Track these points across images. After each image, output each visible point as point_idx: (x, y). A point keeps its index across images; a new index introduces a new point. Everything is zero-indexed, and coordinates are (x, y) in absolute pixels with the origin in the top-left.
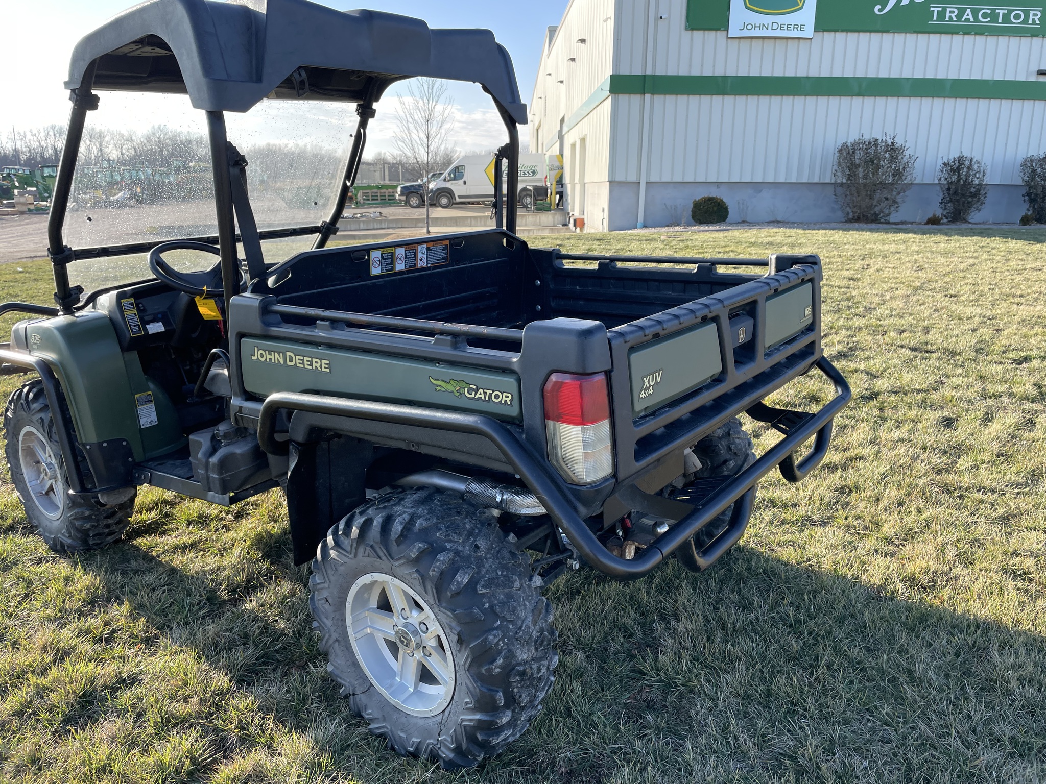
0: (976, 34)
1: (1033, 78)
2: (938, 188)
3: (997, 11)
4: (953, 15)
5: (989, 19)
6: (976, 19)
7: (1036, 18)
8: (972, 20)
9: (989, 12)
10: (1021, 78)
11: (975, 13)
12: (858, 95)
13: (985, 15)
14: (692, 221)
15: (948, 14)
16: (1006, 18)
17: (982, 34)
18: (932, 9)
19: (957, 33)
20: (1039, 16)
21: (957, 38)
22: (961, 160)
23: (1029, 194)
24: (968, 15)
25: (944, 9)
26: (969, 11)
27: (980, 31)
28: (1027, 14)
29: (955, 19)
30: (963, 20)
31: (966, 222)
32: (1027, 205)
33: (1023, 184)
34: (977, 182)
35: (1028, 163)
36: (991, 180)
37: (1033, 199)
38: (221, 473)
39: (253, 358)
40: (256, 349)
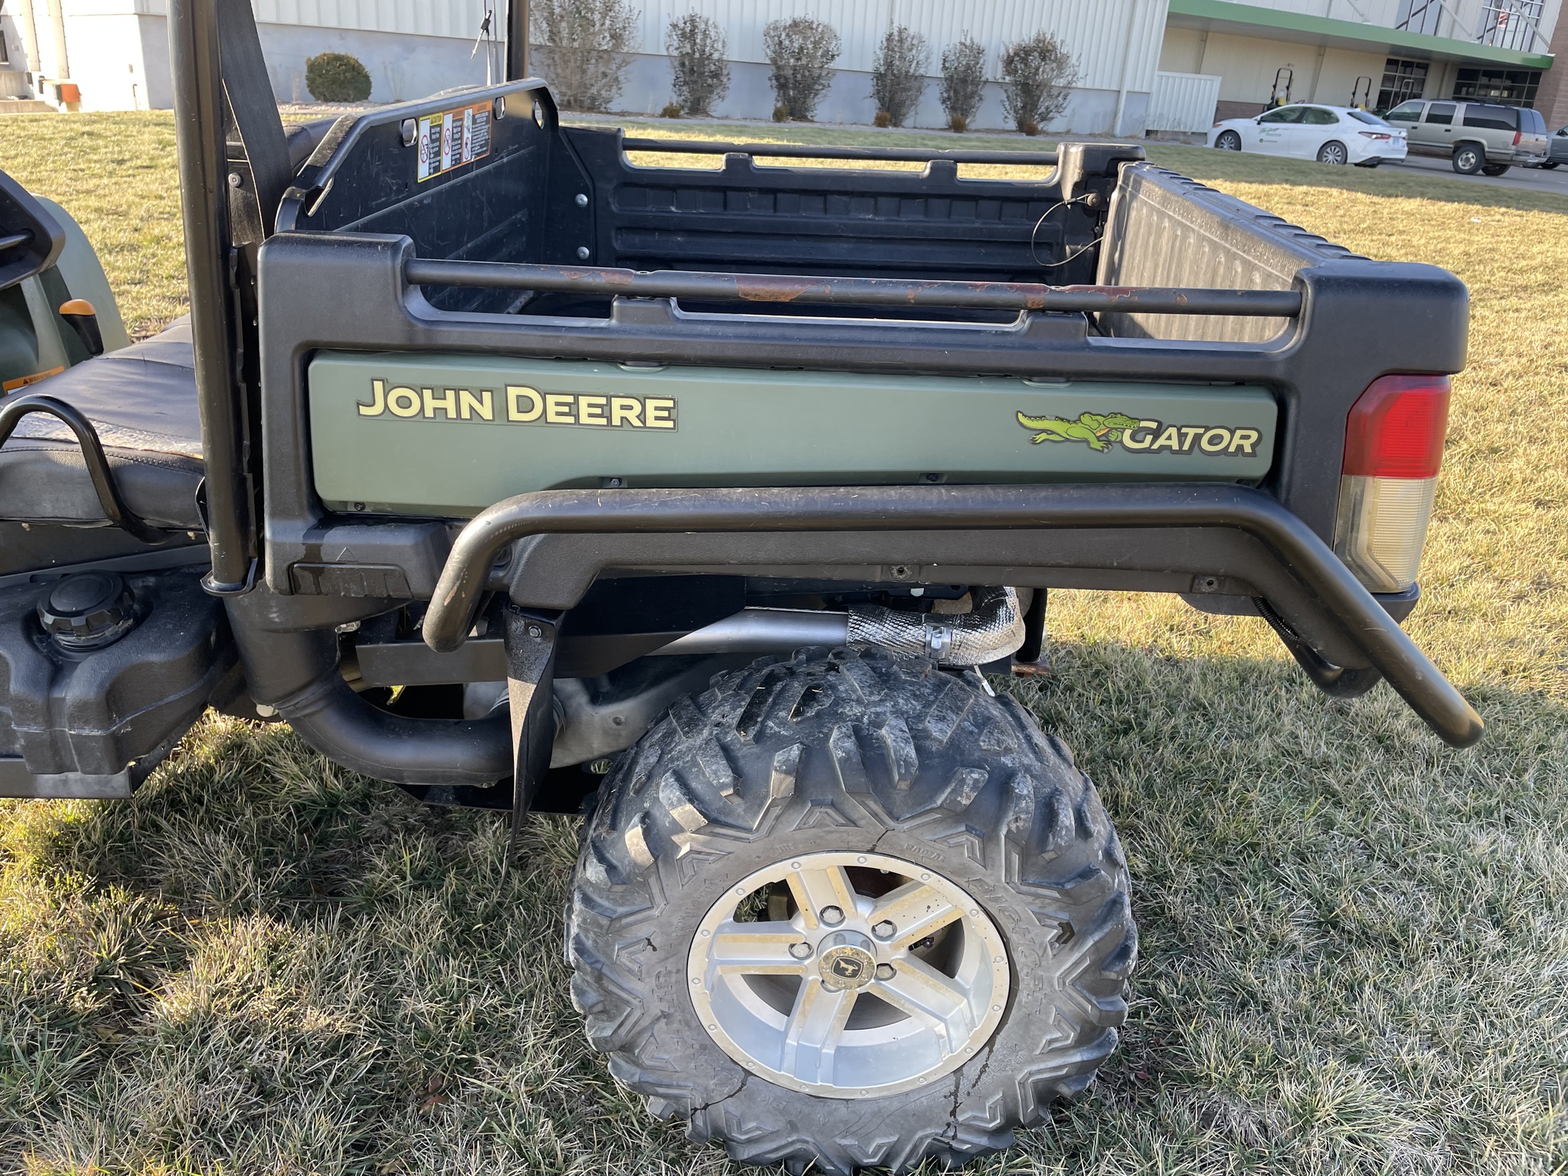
2: (667, 61)
14: (310, 96)
22: (693, 20)
23: (777, 78)
31: (708, 115)
32: (774, 93)
33: (768, 62)
34: (716, 56)
35: (772, 32)
36: (733, 54)
37: (782, 84)
38: (111, 721)
39: (364, 410)
40: (378, 385)
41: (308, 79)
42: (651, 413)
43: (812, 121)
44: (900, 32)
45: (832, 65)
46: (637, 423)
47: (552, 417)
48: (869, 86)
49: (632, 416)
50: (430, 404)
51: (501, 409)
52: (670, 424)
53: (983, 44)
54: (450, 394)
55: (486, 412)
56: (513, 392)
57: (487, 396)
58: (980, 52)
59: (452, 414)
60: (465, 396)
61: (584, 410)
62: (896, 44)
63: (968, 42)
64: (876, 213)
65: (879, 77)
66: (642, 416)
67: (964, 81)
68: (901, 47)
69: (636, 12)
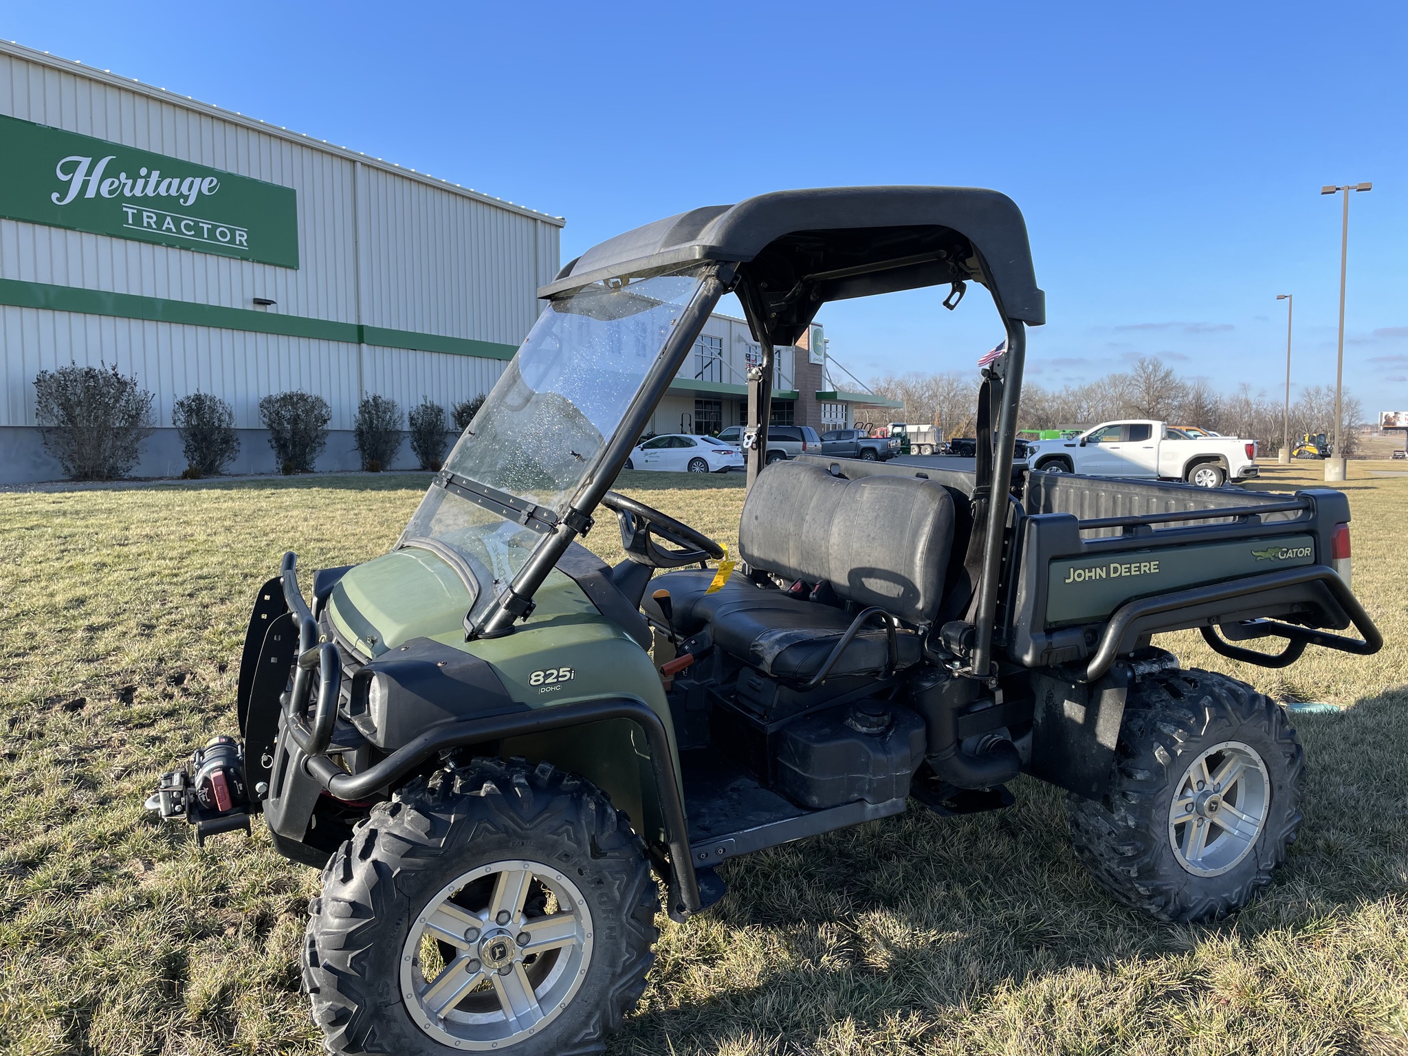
0: (181, 248)
1: (250, 307)
2: (176, 432)
3: (201, 224)
4: (152, 221)
5: (193, 233)
6: (179, 231)
7: (243, 239)
8: (174, 230)
9: (192, 224)
10: (238, 305)
11: (177, 222)
12: (46, 307)
13: (188, 227)
15: (145, 220)
16: (212, 232)
17: (187, 249)
18: (125, 209)
19: (159, 244)
20: (246, 237)
21: (160, 251)
22: (198, 398)
23: (278, 440)
24: (169, 224)
25: (141, 212)
26: (168, 219)
27: (185, 246)
28: (233, 232)
29: (154, 226)
30: (164, 228)
31: (221, 475)
32: (273, 453)
33: (266, 428)
34: (224, 425)
35: (267, 403)
36: (239, 423)
37: (281, 444)
39: (1067, 581)
40: (1072, 570)
42: (1152, 567)
43: (313, 472)
44: (375, 399)
45: (325, 427)
46: (1148, 572)
47: (1123, 574)
48: (353, 442)
49: (1147, 569)
50: (1088, 574)
51: (1108, 573)
52: (1159, 571)
53: (443, 405)
54: (1094, 570)
55: (1104, 576)
56: (1112, 566)
57: (1104, 568)
58: (440, 410)
59: (1094, 578)
60: (1098, 569)
61: (1133, 569)
62: (373, 410)
63: (428, 405)
65: (360, 433)
66: (1150, 569)
67: (431, 433)
68: (377, 411)
69: (150, 395)
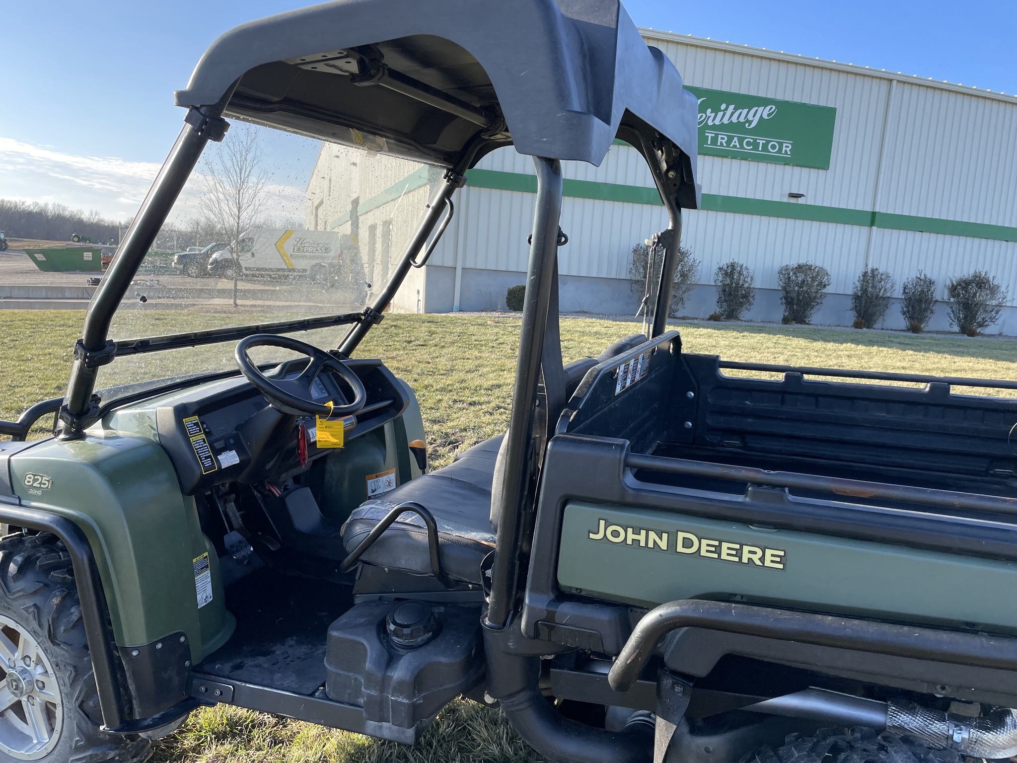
0: (741, 159)
1: (786, 200)
2: (714, 289)
3: (758, 141)
4: (724, 141)
5: (751, 147)
6: (742, 147)
7: (788, 149)
8: (738, 146)
9: (752, 141)
10: (776, 199)
11: (741, 141)
12: (647, 203)
13: (748, 144)
14: (508, 308)
15: (719, 140)
16: (765, 147)
17: (745, 159)
18: (707, 134)
19: (726, 157)
20: (790, 148)
21: (727, 161)
22: (733, 266)
23: (786, 298)
24: (735, 142)
25: (717, 135)
26: (736, 139)
27: (745, 157)
28: (781, 145)
29: (725, 145)
30: (731, 146)
31: (739, 320)
32: (784, 307)
33: (781, 289)
34: (746, 285)
35: (785, 272)
36: (757, 284)
37: (789, 301)
38: (414, 696)
39: (592, 536)
40: (602, 523)
41: (507, 298)
42: (768, 558)
43: (809, 324)
44: (873, 271)
45: (824, 291)
46: (758, 563)
47: (703, 553)
48: (850, 303)
49: (756, 558)
50: (631, 536)
51: (672, 543)
52: (781, 566)
53: (934, 278)
54: (643, 532)
55: (663, 545)
56: (681, 535)
57: (665, 536)
58: (931, 283)
59: (643, 544)
60: (652, 534)
61: (725, 551)
62: (870, 278)
63: (922, 277)
64: (888, 413)
65: (857, 298)
66: (762, 559)
67: (920, 301)
68: (873, 280)
69: (698, 262)
